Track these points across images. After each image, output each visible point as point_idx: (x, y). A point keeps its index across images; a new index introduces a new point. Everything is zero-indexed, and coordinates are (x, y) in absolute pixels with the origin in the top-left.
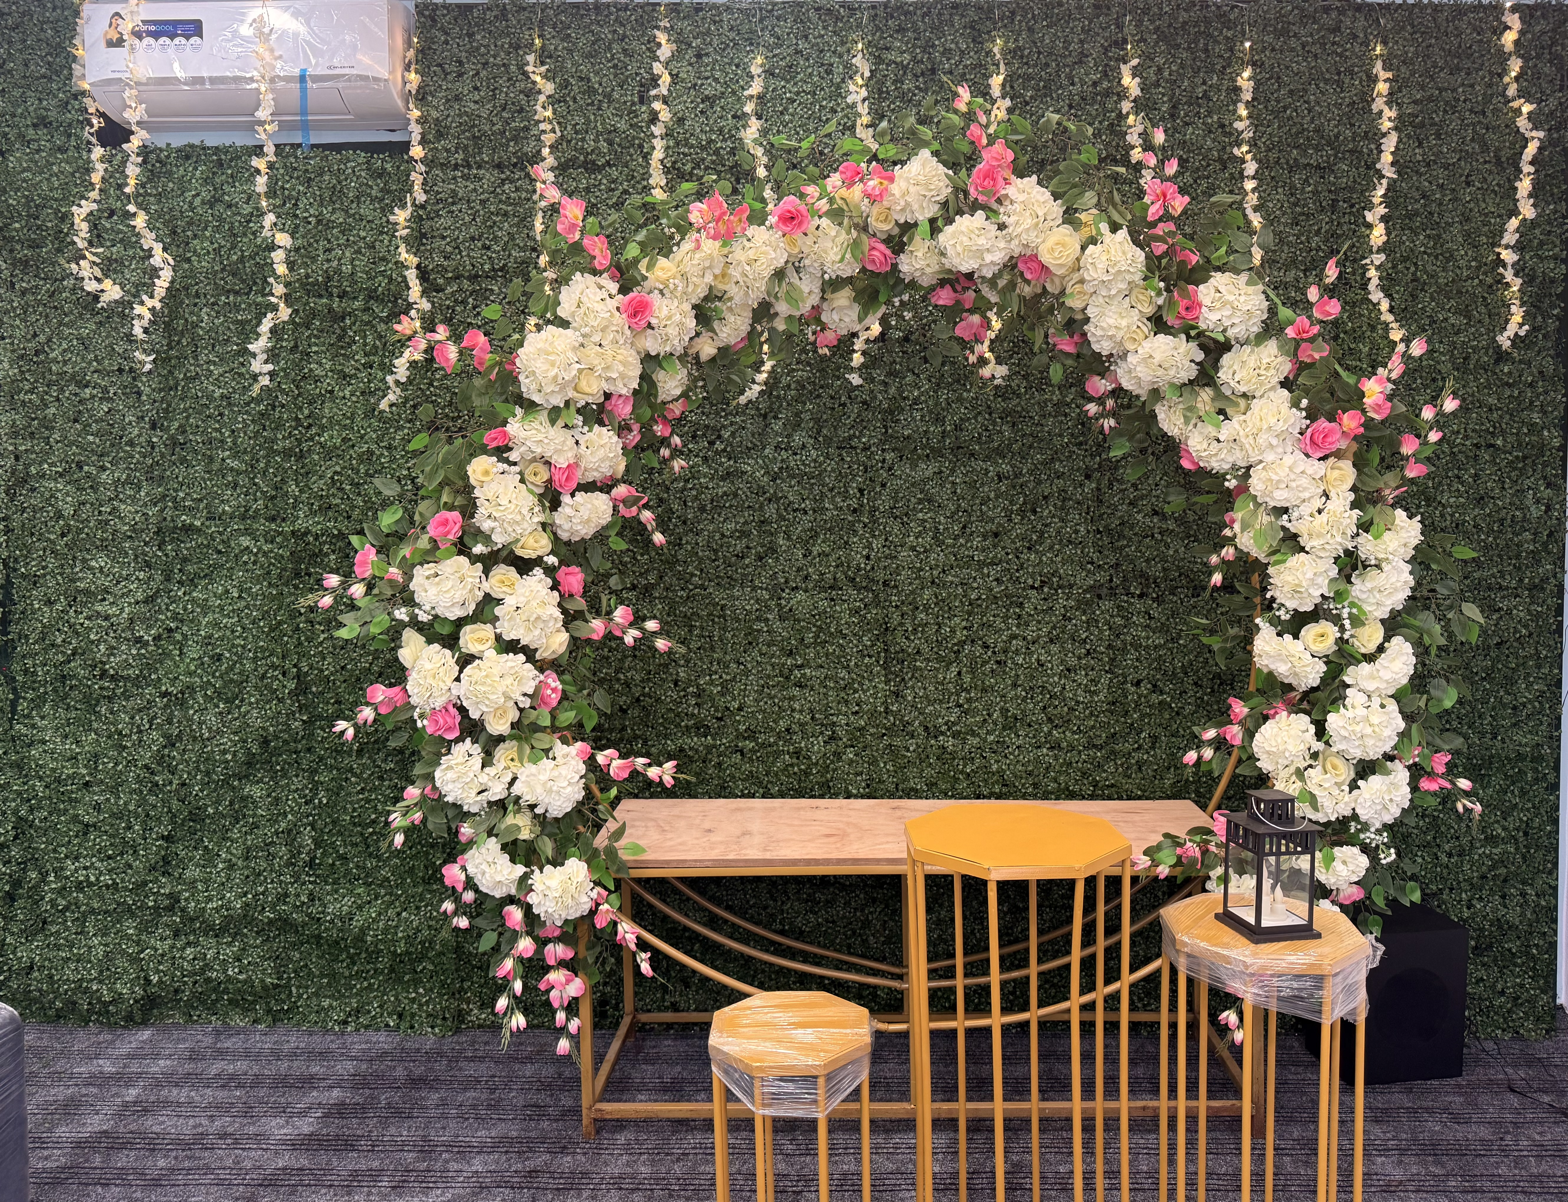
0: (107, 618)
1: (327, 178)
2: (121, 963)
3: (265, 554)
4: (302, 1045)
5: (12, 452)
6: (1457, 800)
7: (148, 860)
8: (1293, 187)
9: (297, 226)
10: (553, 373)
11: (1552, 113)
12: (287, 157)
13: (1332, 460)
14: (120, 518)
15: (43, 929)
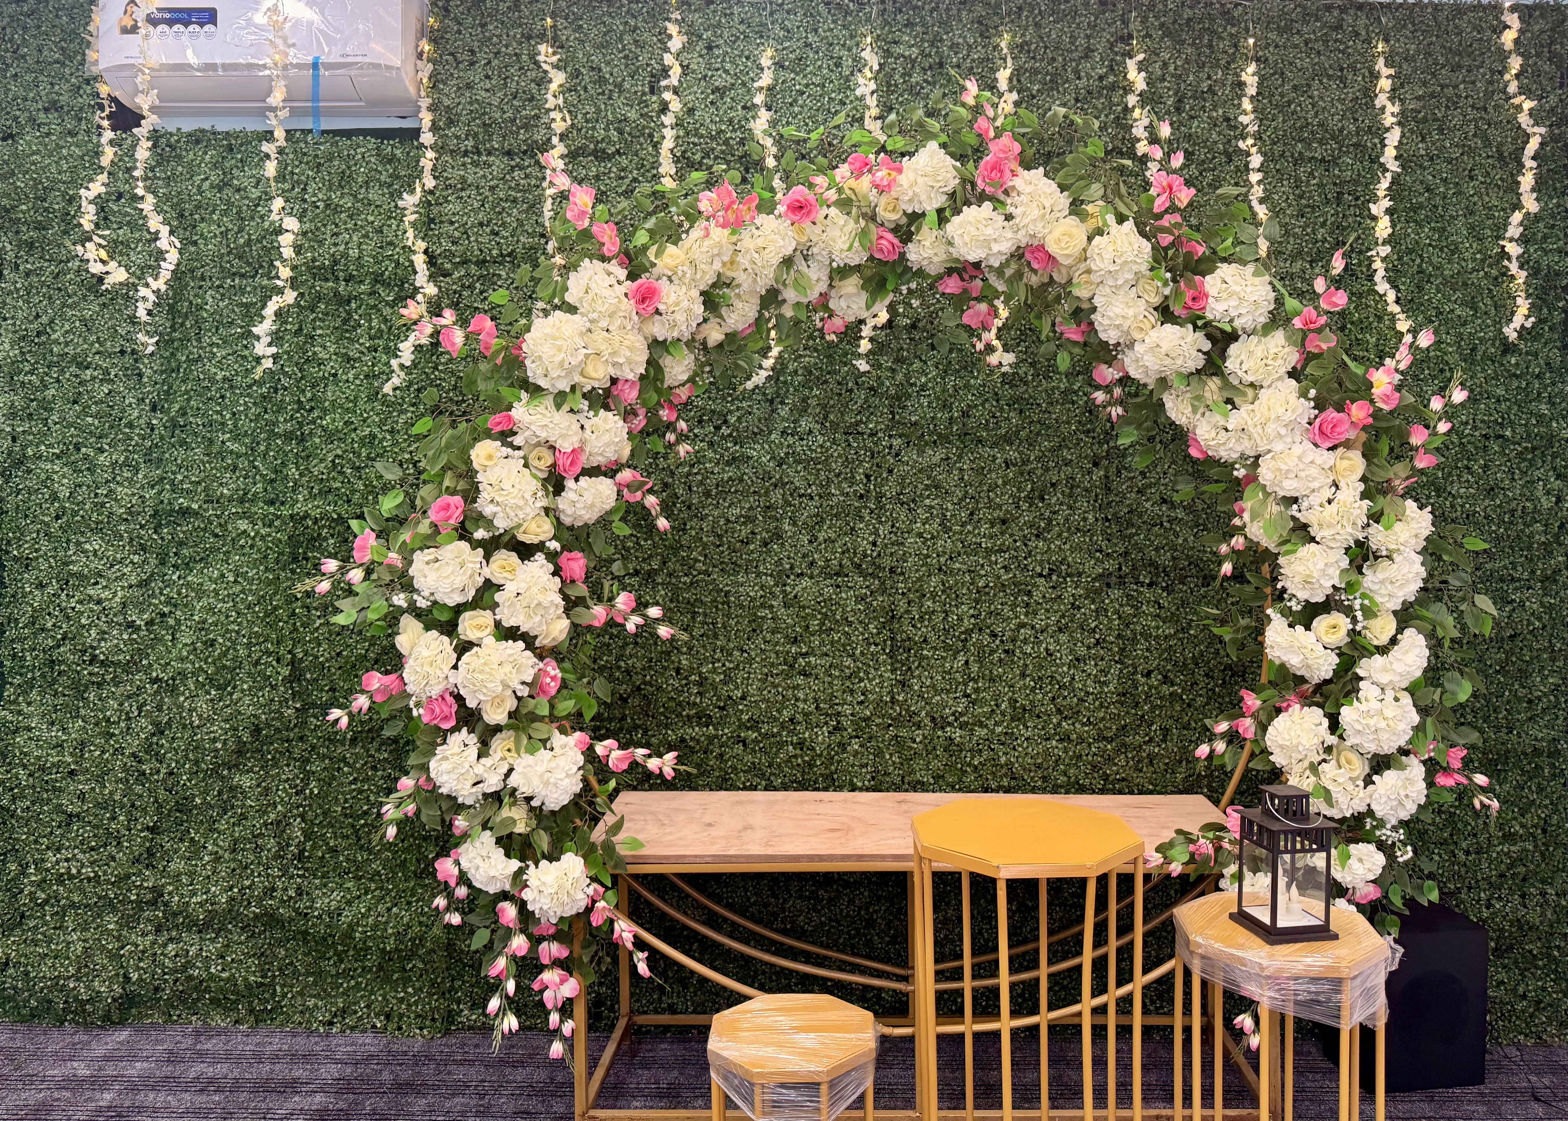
0: (99, 602)
1: (336, 163)
2: (101, 959)
3: (263, 538)
4: (285, 1047)
5: (9, 433)
6: (1474, 796)
7: (132, 853)
8: (1298, 179)
9: (305, 211)
10: (559, 358)
11: (1552, 109)
12: (297, 142)
13: (1341, 450)
14: (116, 500)
15: (21, 924)
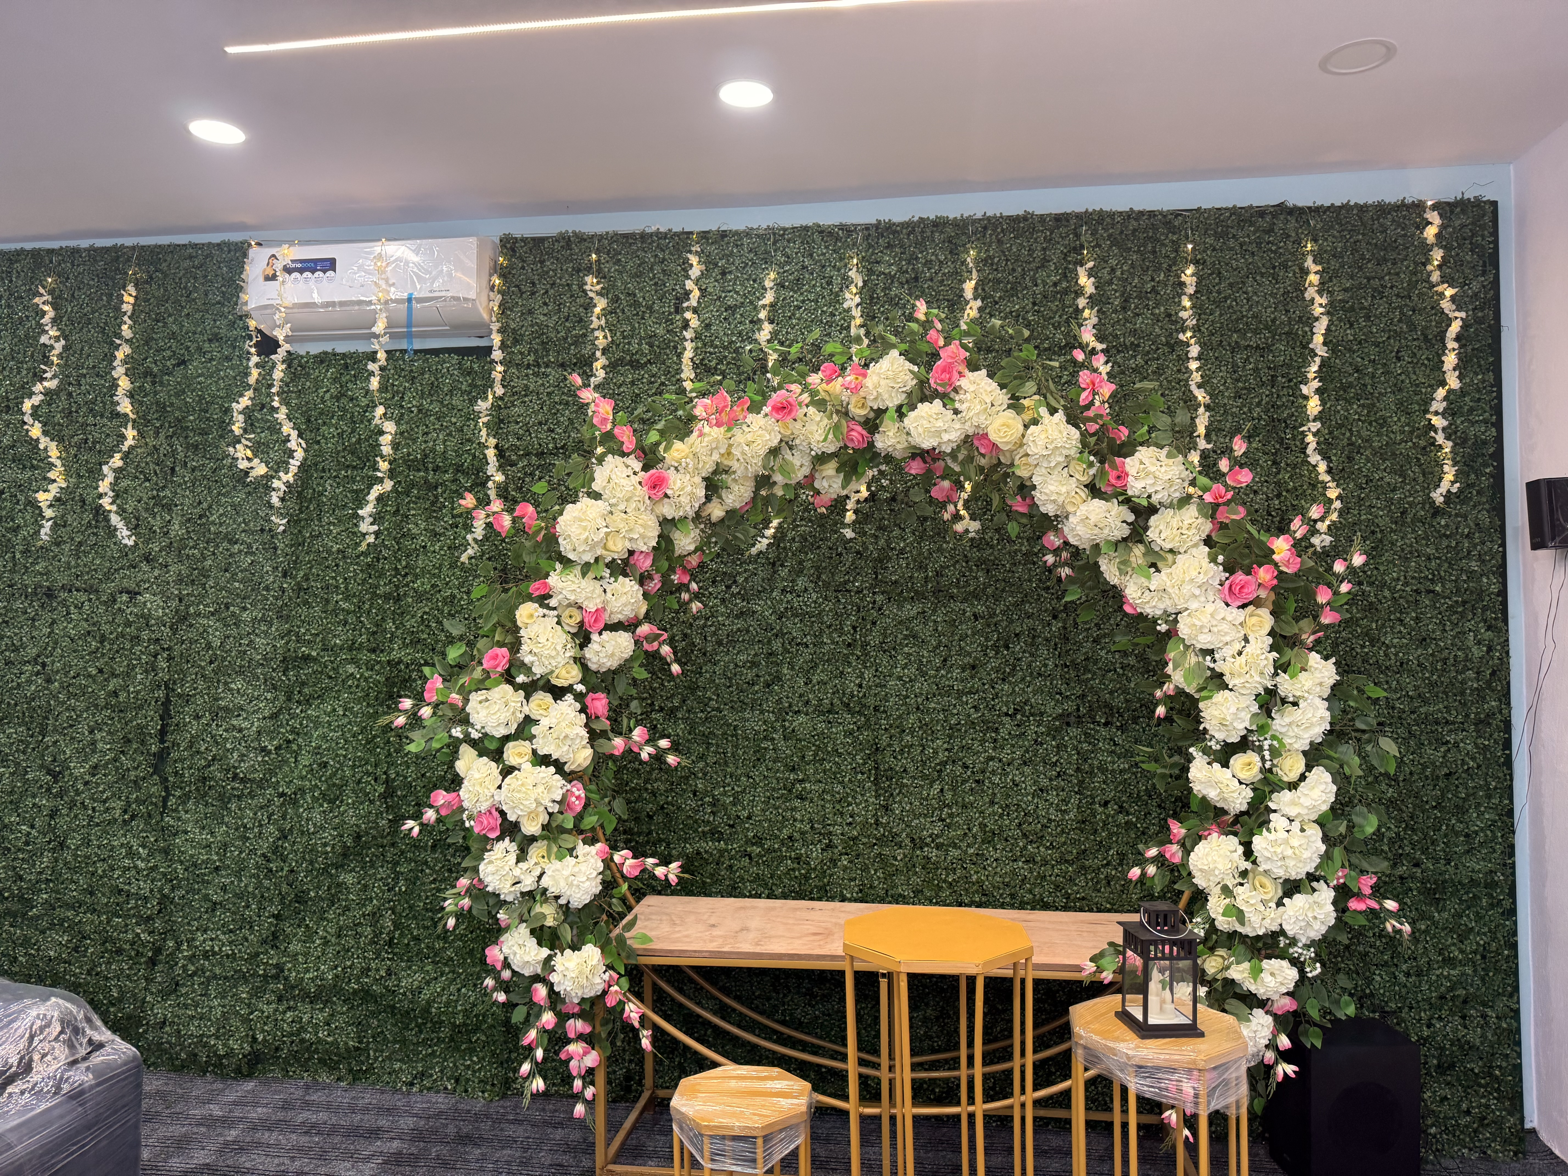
0: (240, 730)
1: (427, 376)
2: (235, 1022)
3: (366, 680)
4: (374, 1101)
5: (177, 595)
6: (1386, 920)
7: (261, 935)
8: (1235, 366)
9: (402, 415)
10: (584, 537)
11: (1476, 295)
12: (397, 360)
13: (1251, 608)
14: (255, 648)
15: (175, 990)
